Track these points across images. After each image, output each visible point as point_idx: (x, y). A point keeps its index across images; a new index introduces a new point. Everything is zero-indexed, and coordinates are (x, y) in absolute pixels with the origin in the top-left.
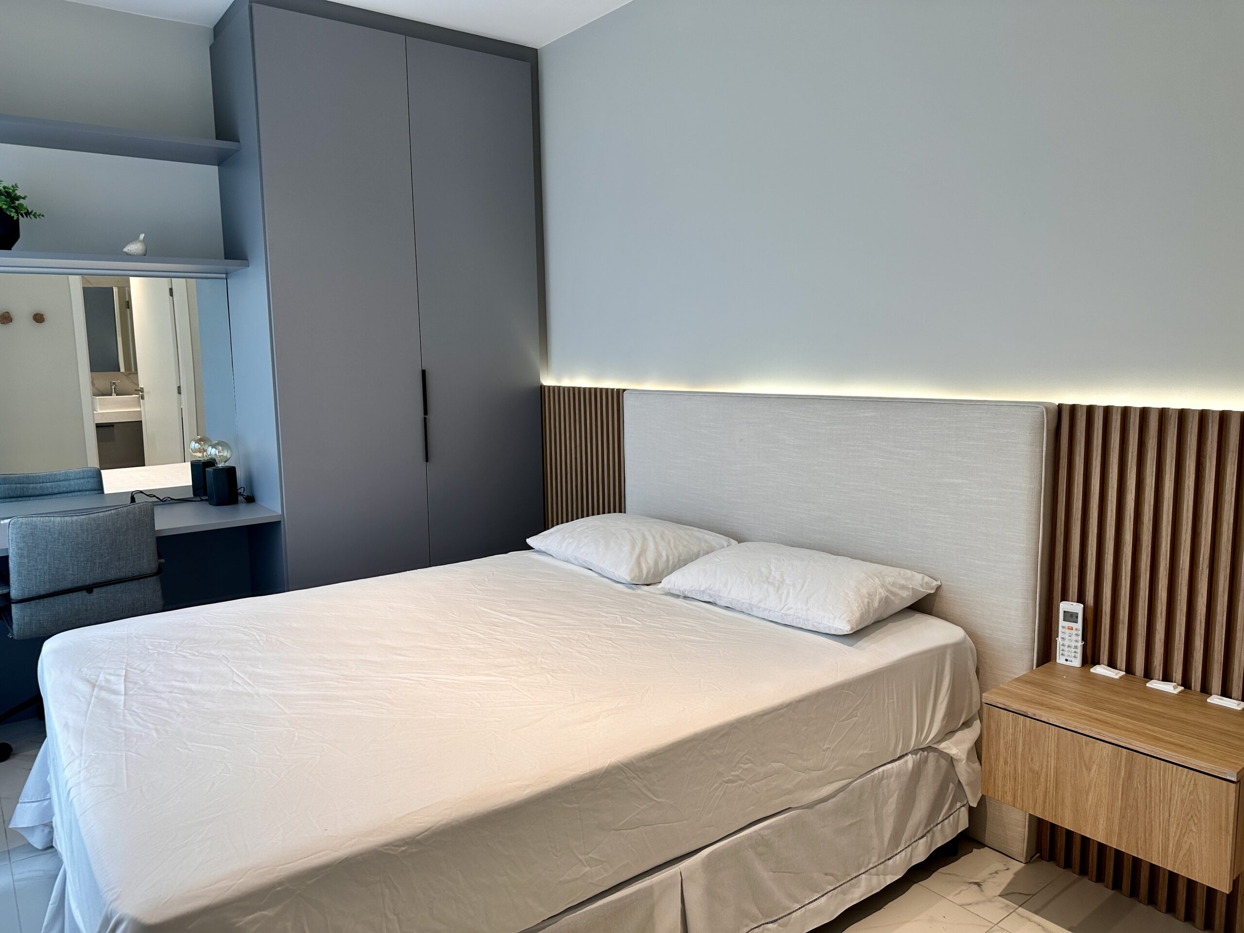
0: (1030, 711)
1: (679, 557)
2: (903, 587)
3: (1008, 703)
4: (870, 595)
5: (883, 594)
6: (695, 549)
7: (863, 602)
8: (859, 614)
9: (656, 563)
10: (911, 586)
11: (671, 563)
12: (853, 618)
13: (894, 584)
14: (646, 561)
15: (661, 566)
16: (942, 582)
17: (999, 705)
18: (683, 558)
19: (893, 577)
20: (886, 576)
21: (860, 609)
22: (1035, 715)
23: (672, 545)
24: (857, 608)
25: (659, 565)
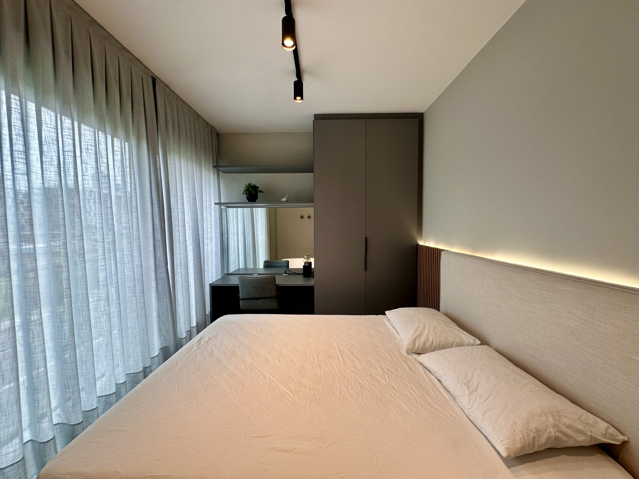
1: (439, 343)
2: (580, 432)
4: (537, 430)
5: (553, 433)
6: (451, 340)
7: (528, 435)
8: (520, 445)
9: (425, 343)
10: (590, 434)
11: (434, 345)
12: (512, 447)
13: (569, 427)
14: (419, 341)
15: (428, 345)
16: (629, 439)
18: (442, 344)
19: (571, 419)
20: (563, 417)
21: (523, 440)
23: (438, 335)
24: (520, 439)
25: (427, 344)
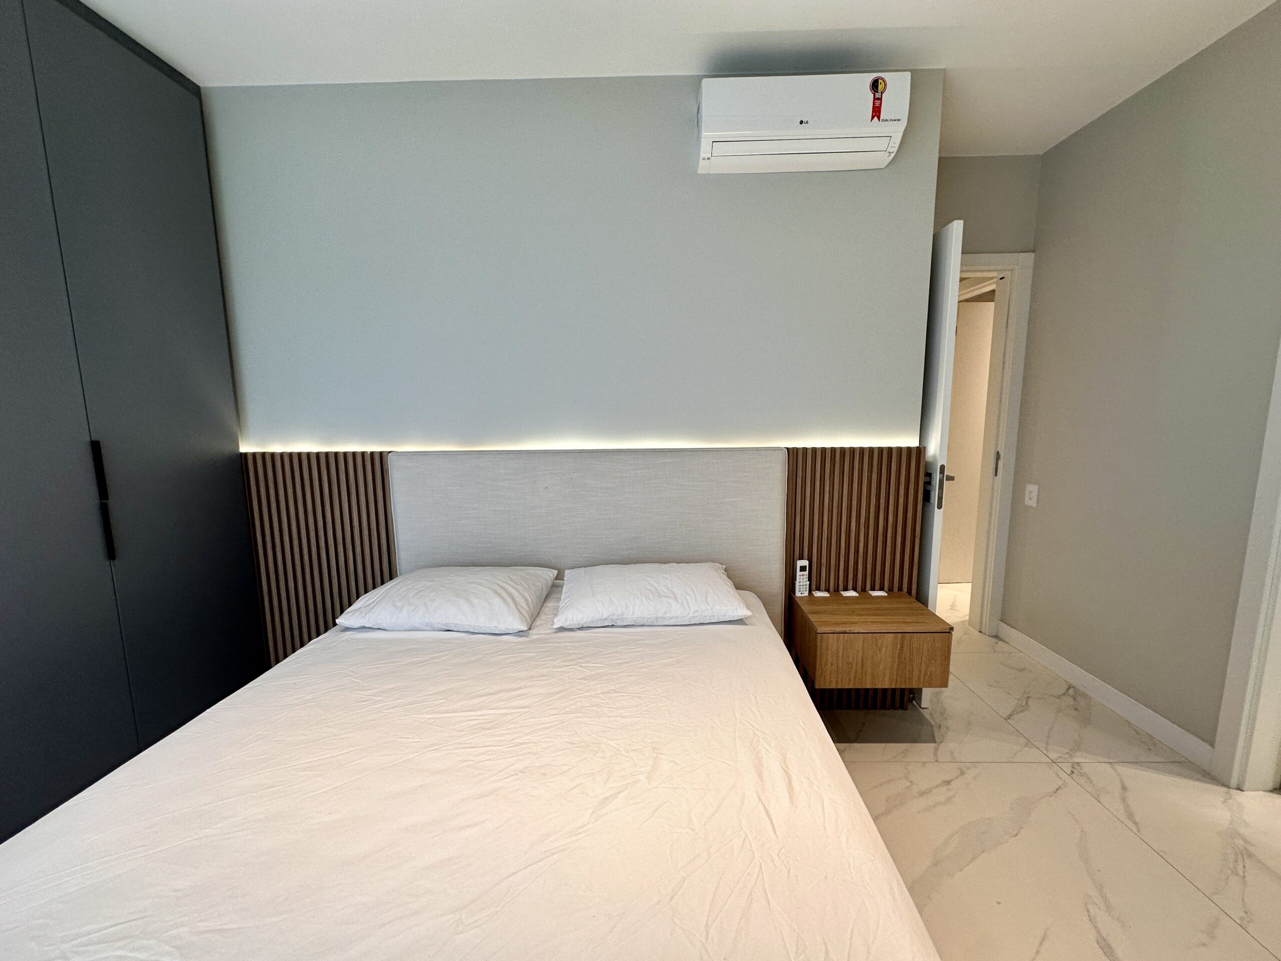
0: (848, 629)
3: (833, 629)
17: (828, 632)
22: (850, 631)
